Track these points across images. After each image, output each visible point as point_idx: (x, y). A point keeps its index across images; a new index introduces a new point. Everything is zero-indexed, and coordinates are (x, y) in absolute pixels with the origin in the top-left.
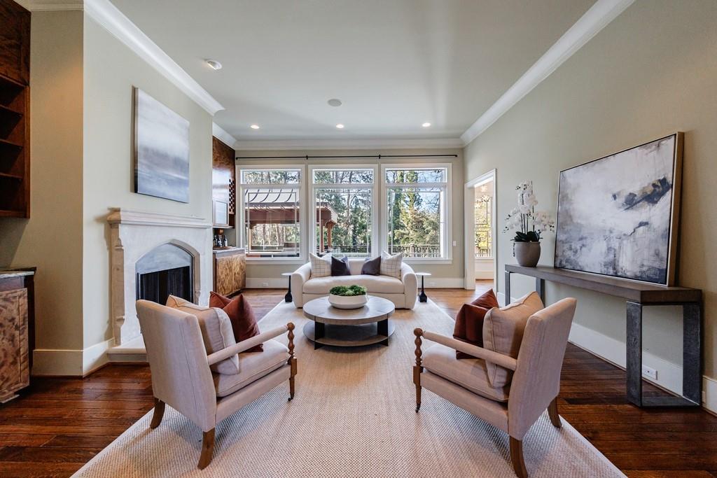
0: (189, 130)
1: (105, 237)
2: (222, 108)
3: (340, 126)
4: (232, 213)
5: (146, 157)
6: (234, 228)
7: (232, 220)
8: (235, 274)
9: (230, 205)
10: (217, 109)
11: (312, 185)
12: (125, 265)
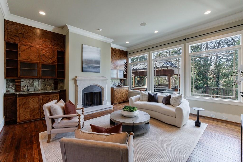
0: (100, 51)
1: (74, 83)
2: (114, 40)
3: (156, 32)
4: (126, 74)
5: (85, 62)
6: (127, 79)
7: (126, 76)
8: (123, 95)
9: (125, 71)
10: (112, 41)
11: (152, 60)
12: (78, 90)
